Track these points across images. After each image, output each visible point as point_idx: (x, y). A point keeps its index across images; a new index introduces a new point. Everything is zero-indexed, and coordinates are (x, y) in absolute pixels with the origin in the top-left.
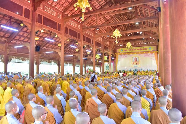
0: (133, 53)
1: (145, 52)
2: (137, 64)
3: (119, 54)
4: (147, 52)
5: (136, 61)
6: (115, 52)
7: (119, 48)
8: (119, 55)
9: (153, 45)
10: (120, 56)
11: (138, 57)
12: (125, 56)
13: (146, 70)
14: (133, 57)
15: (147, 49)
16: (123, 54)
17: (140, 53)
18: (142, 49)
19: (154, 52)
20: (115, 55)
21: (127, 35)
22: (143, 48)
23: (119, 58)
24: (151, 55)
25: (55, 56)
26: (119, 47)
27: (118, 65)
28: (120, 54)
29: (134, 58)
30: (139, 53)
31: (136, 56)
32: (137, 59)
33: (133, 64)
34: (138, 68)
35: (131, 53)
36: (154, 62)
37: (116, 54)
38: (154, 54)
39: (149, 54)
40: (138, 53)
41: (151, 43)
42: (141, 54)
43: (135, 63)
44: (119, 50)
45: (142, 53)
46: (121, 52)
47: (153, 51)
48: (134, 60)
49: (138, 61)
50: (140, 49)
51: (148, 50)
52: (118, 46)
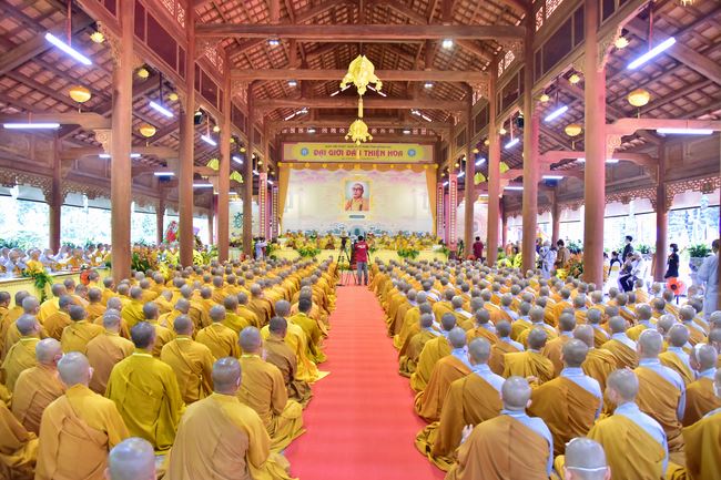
0: (349, 166)
1: (392, 166)
2: (361, 209)
3: (291, 165)
4: (401, 166)
5: (360, 197)
6: (276, 155)
7: (296, 142)
8: (293, 171)
9: (423, 140)
10: (297, 174)
11: (368, 183)
12: (315, 176)
13: (393, 231)
14: (347, 182)
15: (400, 153)
16: (307, 165)
17: (375, 166)
18: (383, 153)
19: (426, 167)
20: (278, 169)
21: (328, 94)
22: (386, 150)
23: (293, 182)
24: (413, 178)
25: (37, 153)
26: (294, 138)
27: (289, 210)
28: (299, 165)
29: (352, 185)
30: (371, 168)
31: (358, 176)
32: (362, 190)
33: (349, 206)
34: (367, 223)
35: (341, 166)
36: (425, 204)
37: (280, 164)
38: (424, 174)
39: (406, 172)
40: (366, 166)
41: (415, 132)
42: (378, 172)
43: (356, 205)
44: (293, 151)
45: (384, 166)
46: (301, 158)
47: (421, 163)
48: (351, 194)
50: (377, 153)
51: (405, 158)
52: (289, 134)
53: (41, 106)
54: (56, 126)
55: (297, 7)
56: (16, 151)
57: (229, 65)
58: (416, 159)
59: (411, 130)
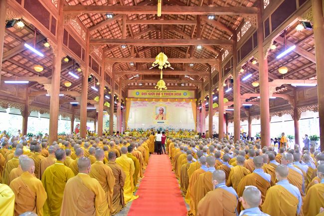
0: (158, 100)
1: (176, 100)
2: (162, 119)
3: (132, 99)
4: (181, 100)
5: (162, 113)
6: (125, 95)
7: (134, 89)
8: (132, 102)
9: (190, 89)
10: (134, 103)
11: (166, 107)
12: (142, 105)
13: (177, 129)
14: (156, 107)
15: (180, 94)
16: (139, 99)
17: (169, 100)
18: (172, 94)
19: (192, 100)
20: (126, 101)
21: (148, 68)
22: (174, 93)
23: (132, 107)
24: (186, 105)
25: (19, 93)
26: (133, 87)
27: (130, 119)
28: (135, 99)
29: (159, 108)
30: (167, 100)
31: (161, 104)
32: (163, 110)
33: (157, 118)
34: (165, 126)
35: (154, 100)
36: (191, 116)
37: (126, 99)
38: (190, 103)
39: (183, 103)
40: (165, 100)
41: (187, 85)
42: (170, 102)
43: (160, 117)
44: (132, 93)
45: (173, 100)
46: (136, 96)
47: (189, 98)
48: (158, 112)
49: (166, 114)
50: (170, 94)
51: (182, 96)
52: (131, 86)
53: (22, 73)
54: (27, 82)
55: (134, 31)
56: (9, 93)
57: (104, 56)
58: (187, 96)
59: (185, 84)
